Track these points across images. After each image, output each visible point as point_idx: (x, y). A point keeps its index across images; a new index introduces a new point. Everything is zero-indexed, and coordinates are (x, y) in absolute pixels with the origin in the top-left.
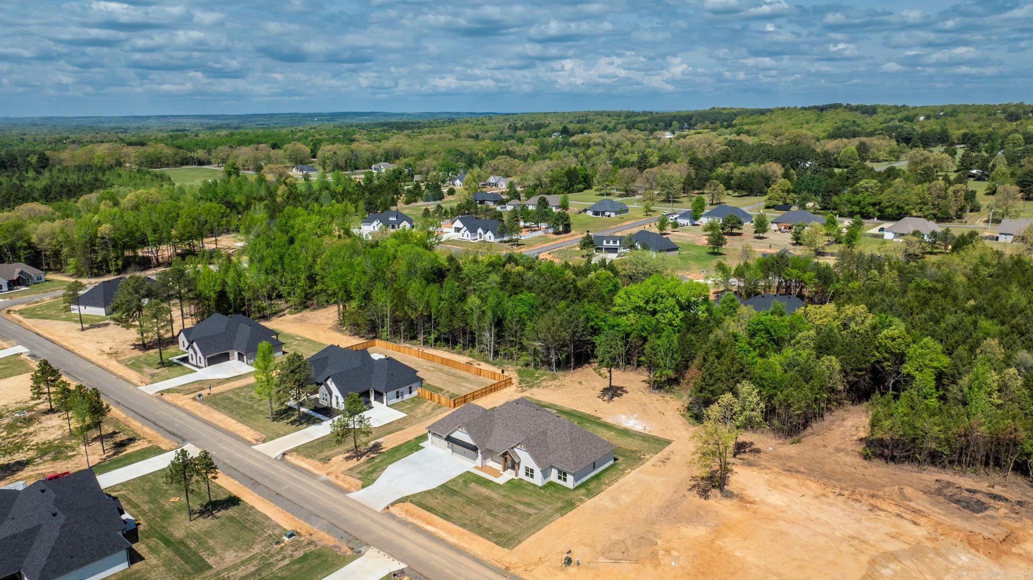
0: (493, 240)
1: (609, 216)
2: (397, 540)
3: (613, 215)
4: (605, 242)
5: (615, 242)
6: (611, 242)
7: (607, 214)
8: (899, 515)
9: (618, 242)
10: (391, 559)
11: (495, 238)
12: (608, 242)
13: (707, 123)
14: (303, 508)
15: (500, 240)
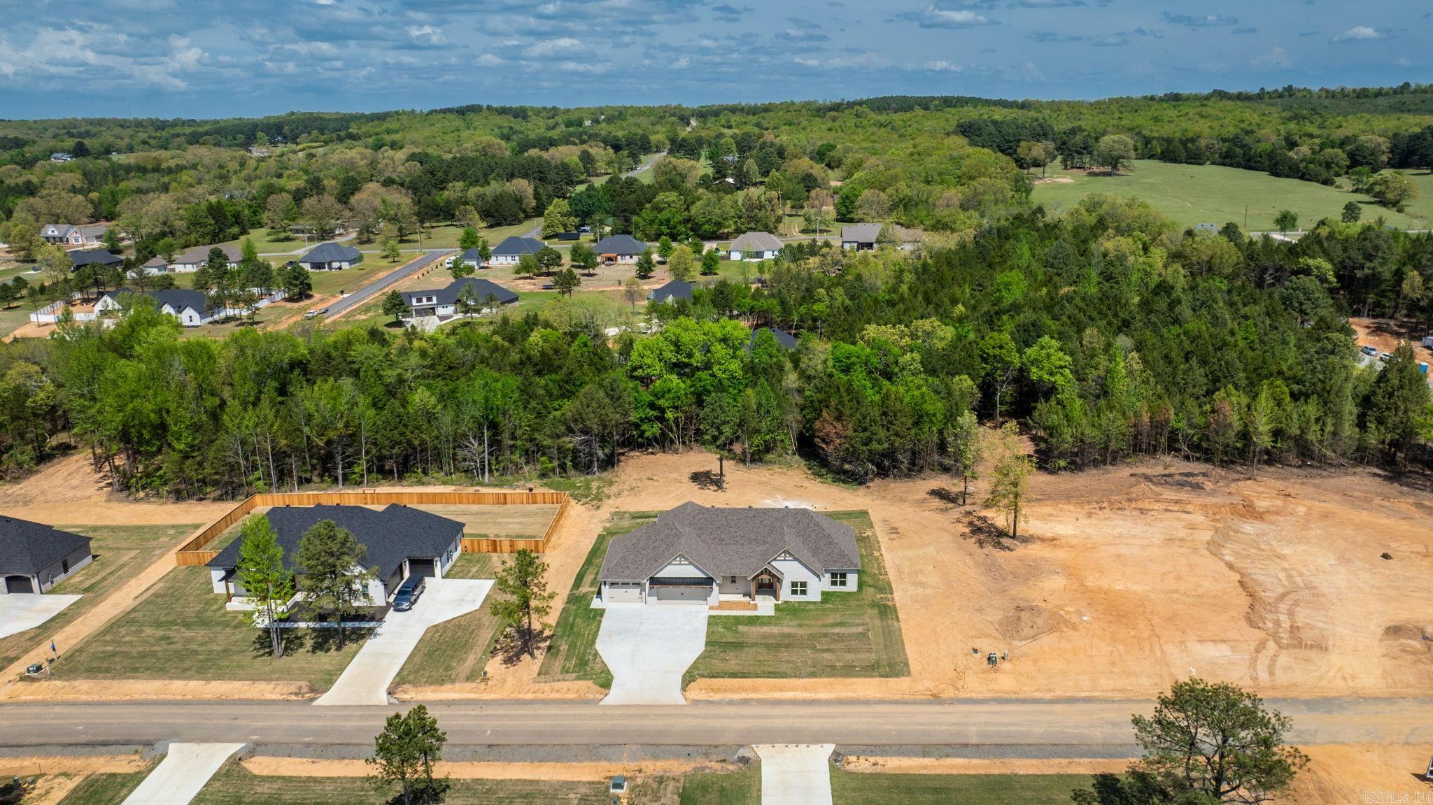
0: (197, 320)
1: (340, 268)
2: (768, 723)
3: (345, 266)
4: (414, 301)
5: (429, 299)
6: (424, 299)
7: (335, 265)
8: (1167, 510)
9: (434, 299)
10: (802, 747)
11: (202, 318)
12: (419, 300)
13: (315, 133)
14: (568, 745)
15: (210, 319)
